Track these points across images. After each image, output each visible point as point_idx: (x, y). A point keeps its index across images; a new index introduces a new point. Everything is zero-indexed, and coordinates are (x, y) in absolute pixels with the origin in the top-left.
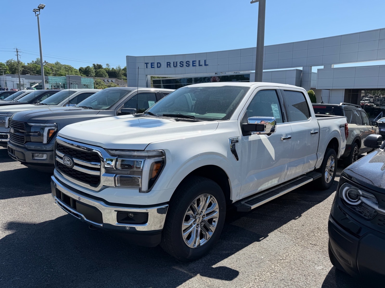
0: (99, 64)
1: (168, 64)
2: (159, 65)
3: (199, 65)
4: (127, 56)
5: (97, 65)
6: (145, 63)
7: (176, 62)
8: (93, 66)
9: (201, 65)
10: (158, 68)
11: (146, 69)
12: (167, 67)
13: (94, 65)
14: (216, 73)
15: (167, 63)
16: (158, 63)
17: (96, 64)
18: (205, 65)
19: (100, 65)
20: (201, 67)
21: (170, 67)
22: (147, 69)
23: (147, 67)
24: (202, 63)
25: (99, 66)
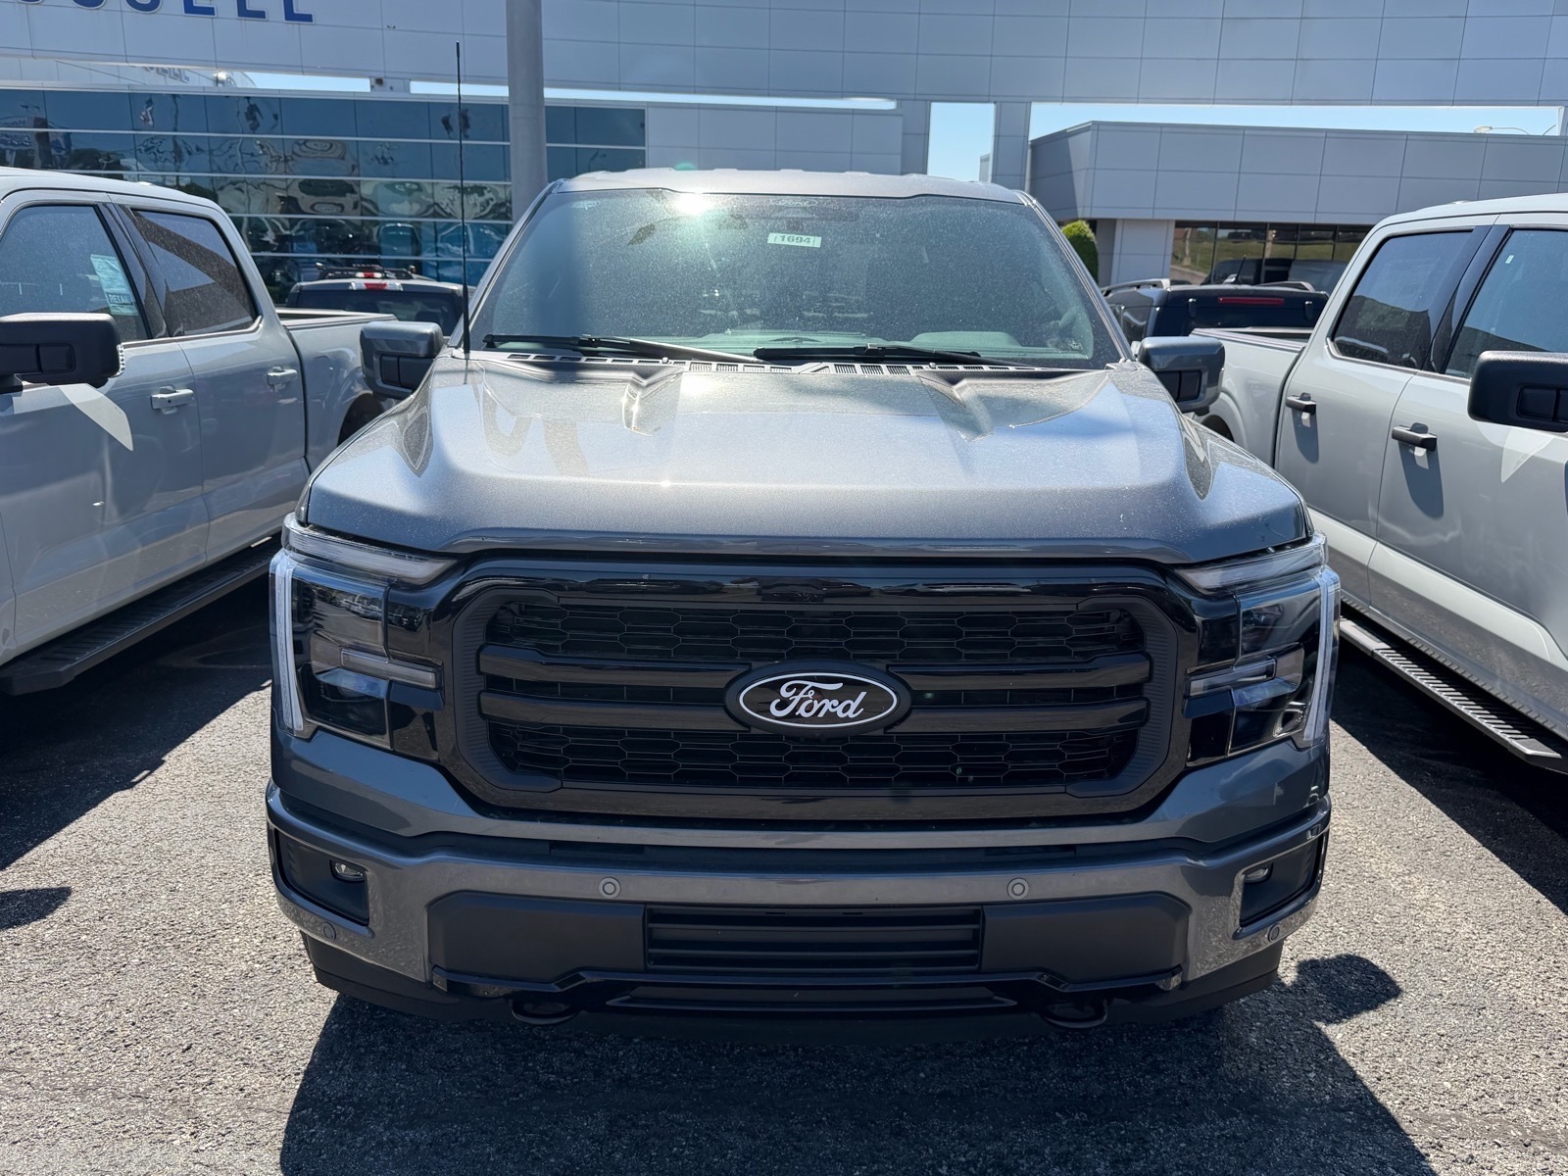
9: (260, 15)
14: (379, 81)
20: (252, 24)
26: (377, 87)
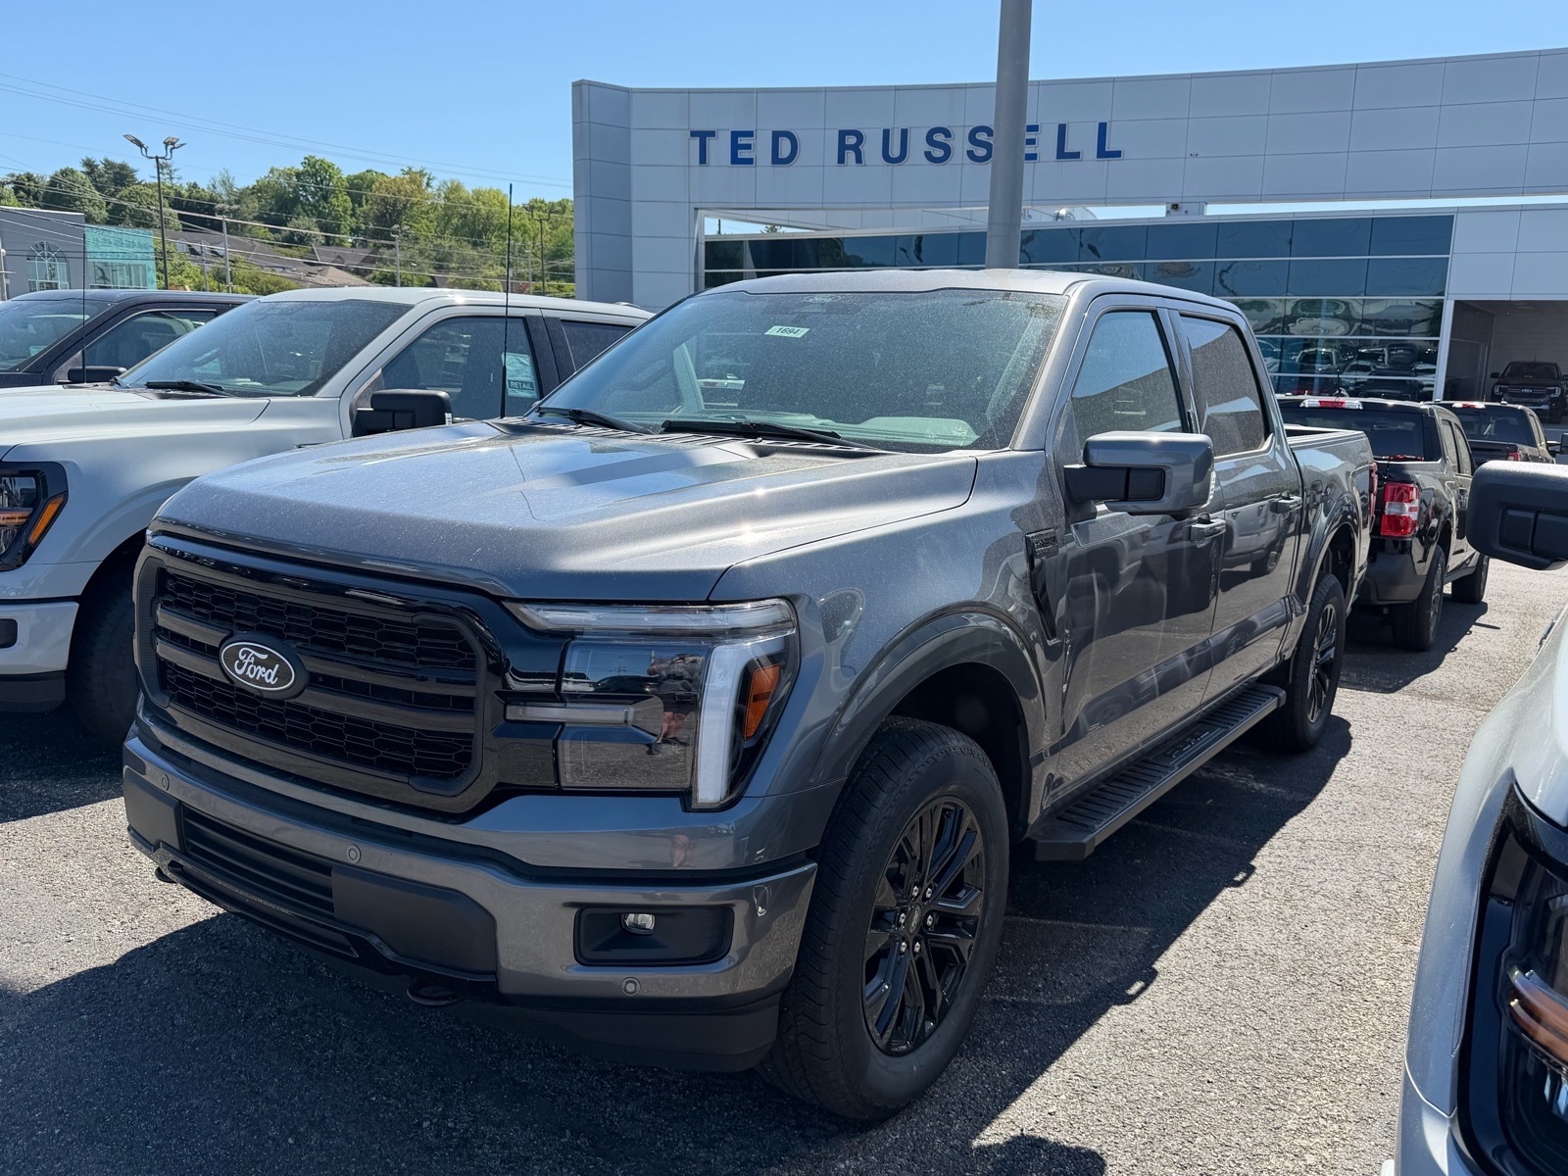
0: (118, 160)
1: (849, 144)
2: (785, 149)
3: (1062, 154)
4: (578, 87)
5: (108, 164)
6: (694, 134)
7: (904, 133)
8: (85, 169)
9: (1076, 155)
10: (781, 169)
11: (697, 171)
12: (841, 160)
13: (88, 164)
14: (1175, 207)
15: (843, 134)
16: (777, 136)
17: (98, 160)
18: (1103, 153)
19: (123, 167)
20: (1068, 164)
21: (859, 160)
22: (704, 168)
23: (703, 160)
24: (1082, 140)
25: (115, 173)
26: (1173, 212)
